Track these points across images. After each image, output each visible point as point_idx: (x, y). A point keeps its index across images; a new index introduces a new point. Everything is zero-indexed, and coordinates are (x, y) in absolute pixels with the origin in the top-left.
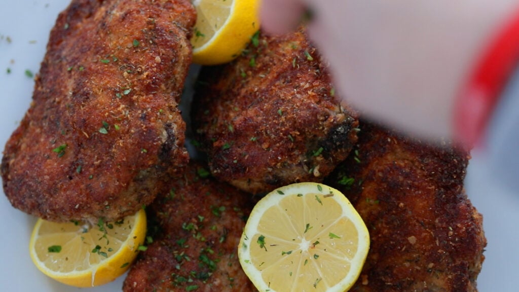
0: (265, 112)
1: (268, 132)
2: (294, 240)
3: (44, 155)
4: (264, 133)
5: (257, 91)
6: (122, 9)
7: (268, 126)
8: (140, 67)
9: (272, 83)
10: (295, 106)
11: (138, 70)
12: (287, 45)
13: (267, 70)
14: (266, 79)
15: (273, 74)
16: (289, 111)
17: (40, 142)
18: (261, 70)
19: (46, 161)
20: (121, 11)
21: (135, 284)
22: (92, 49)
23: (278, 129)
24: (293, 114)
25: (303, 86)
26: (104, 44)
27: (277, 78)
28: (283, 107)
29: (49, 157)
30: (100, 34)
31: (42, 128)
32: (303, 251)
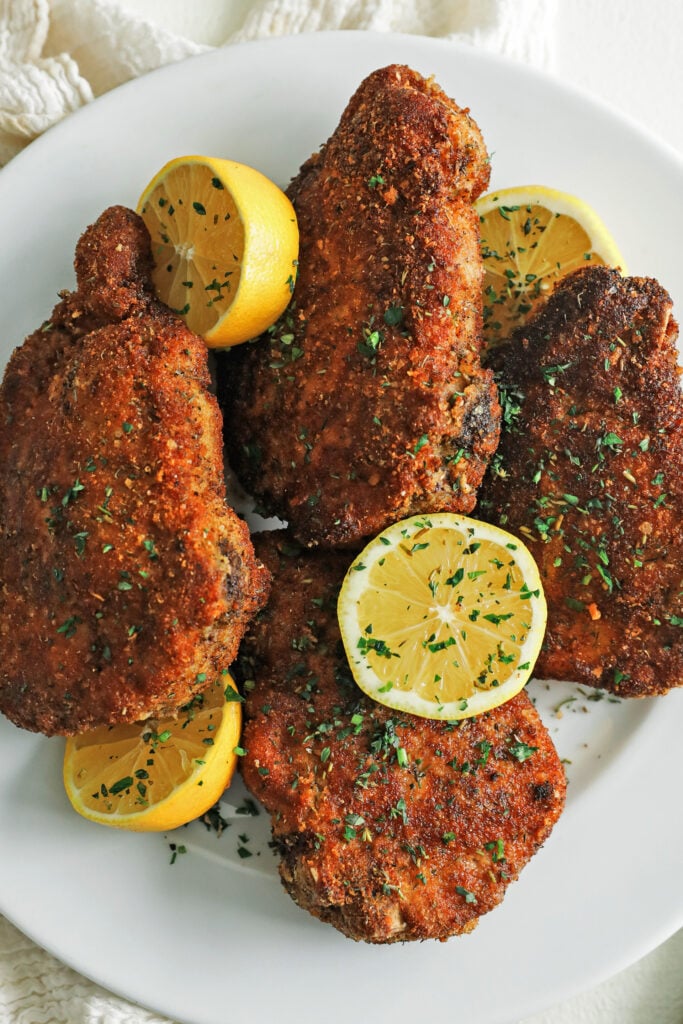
0: (351, 428)
1: (371, 457)
2: (425, 617)
3: (43, 639)
4: (365, 462)
5: (324, 400)
6: (86, 375)
7: (366, 449)
8: (148, 465)
9: (343, 378)
10: (396, 403)
11: (146, 470)
12: (341, 310)
13: (325, 360)
14: (329, 374)
15: (339, 363)
16: (391, 414)
17: (29, 617)
18: (314, 363)
19: (49, 649)
20: (87, 380)
21: (257, 762)
22: (62, 453)
23: (386, 448)
24: (399, 416)
25: (395, 367)
26: (79, 440)
27: (349, 367)
28: (379, 412)
29: (52, 642)
30: (66, 425)
31: (25, 594)
32: (449, 621)
